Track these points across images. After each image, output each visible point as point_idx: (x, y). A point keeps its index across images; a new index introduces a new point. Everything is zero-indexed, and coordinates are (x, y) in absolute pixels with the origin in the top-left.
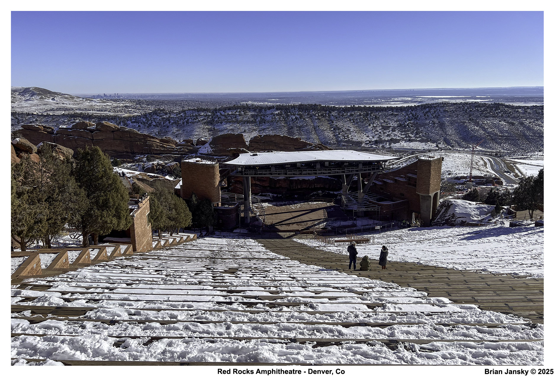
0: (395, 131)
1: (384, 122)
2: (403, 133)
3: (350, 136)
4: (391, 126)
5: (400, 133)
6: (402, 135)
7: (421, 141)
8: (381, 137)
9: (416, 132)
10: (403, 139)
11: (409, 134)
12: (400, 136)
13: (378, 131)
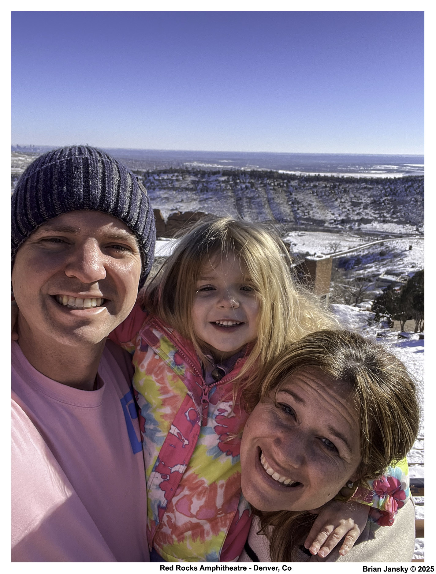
0: (367, 209)
1: (355, 196)
2: (377, 212)
3: (311, 212)
4: (362, 203)
5: (373, 211)
6: (375, 214)
7: (398, 223)
8: (350, 216)
9: (393, 212)
10: (376, 219)
11: (383, 213)
12: (373, 215)
13: (345, 208)
